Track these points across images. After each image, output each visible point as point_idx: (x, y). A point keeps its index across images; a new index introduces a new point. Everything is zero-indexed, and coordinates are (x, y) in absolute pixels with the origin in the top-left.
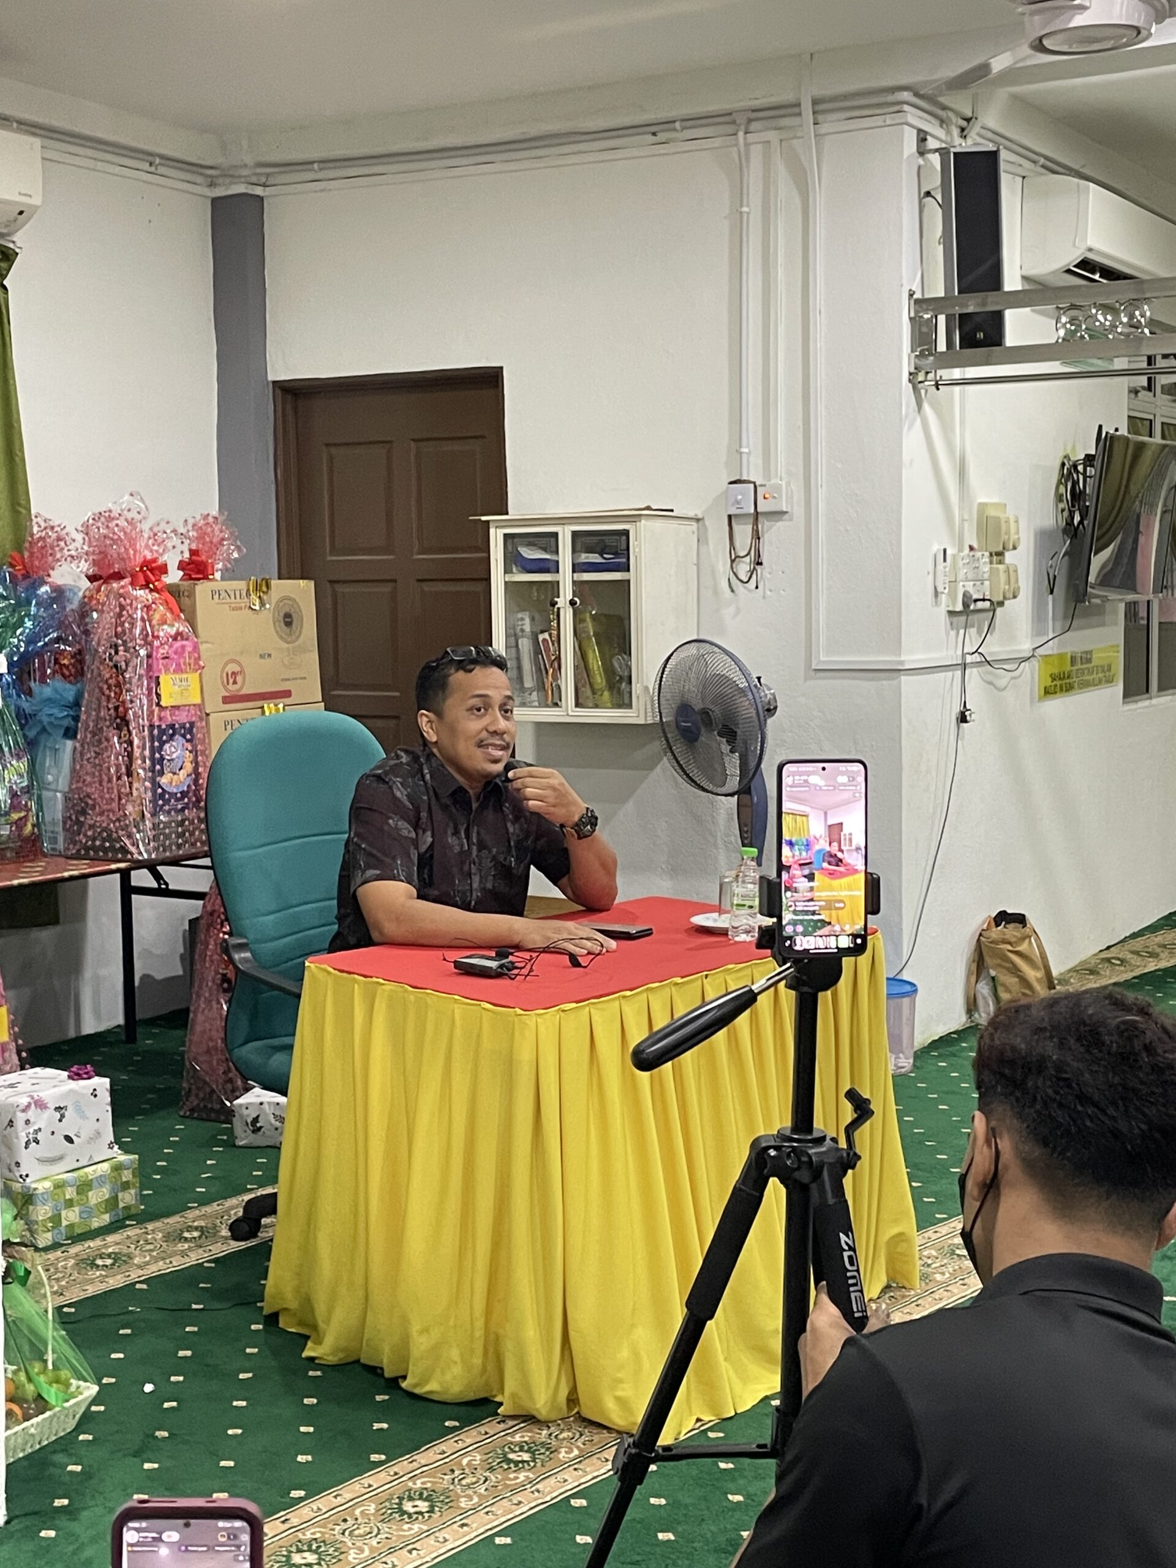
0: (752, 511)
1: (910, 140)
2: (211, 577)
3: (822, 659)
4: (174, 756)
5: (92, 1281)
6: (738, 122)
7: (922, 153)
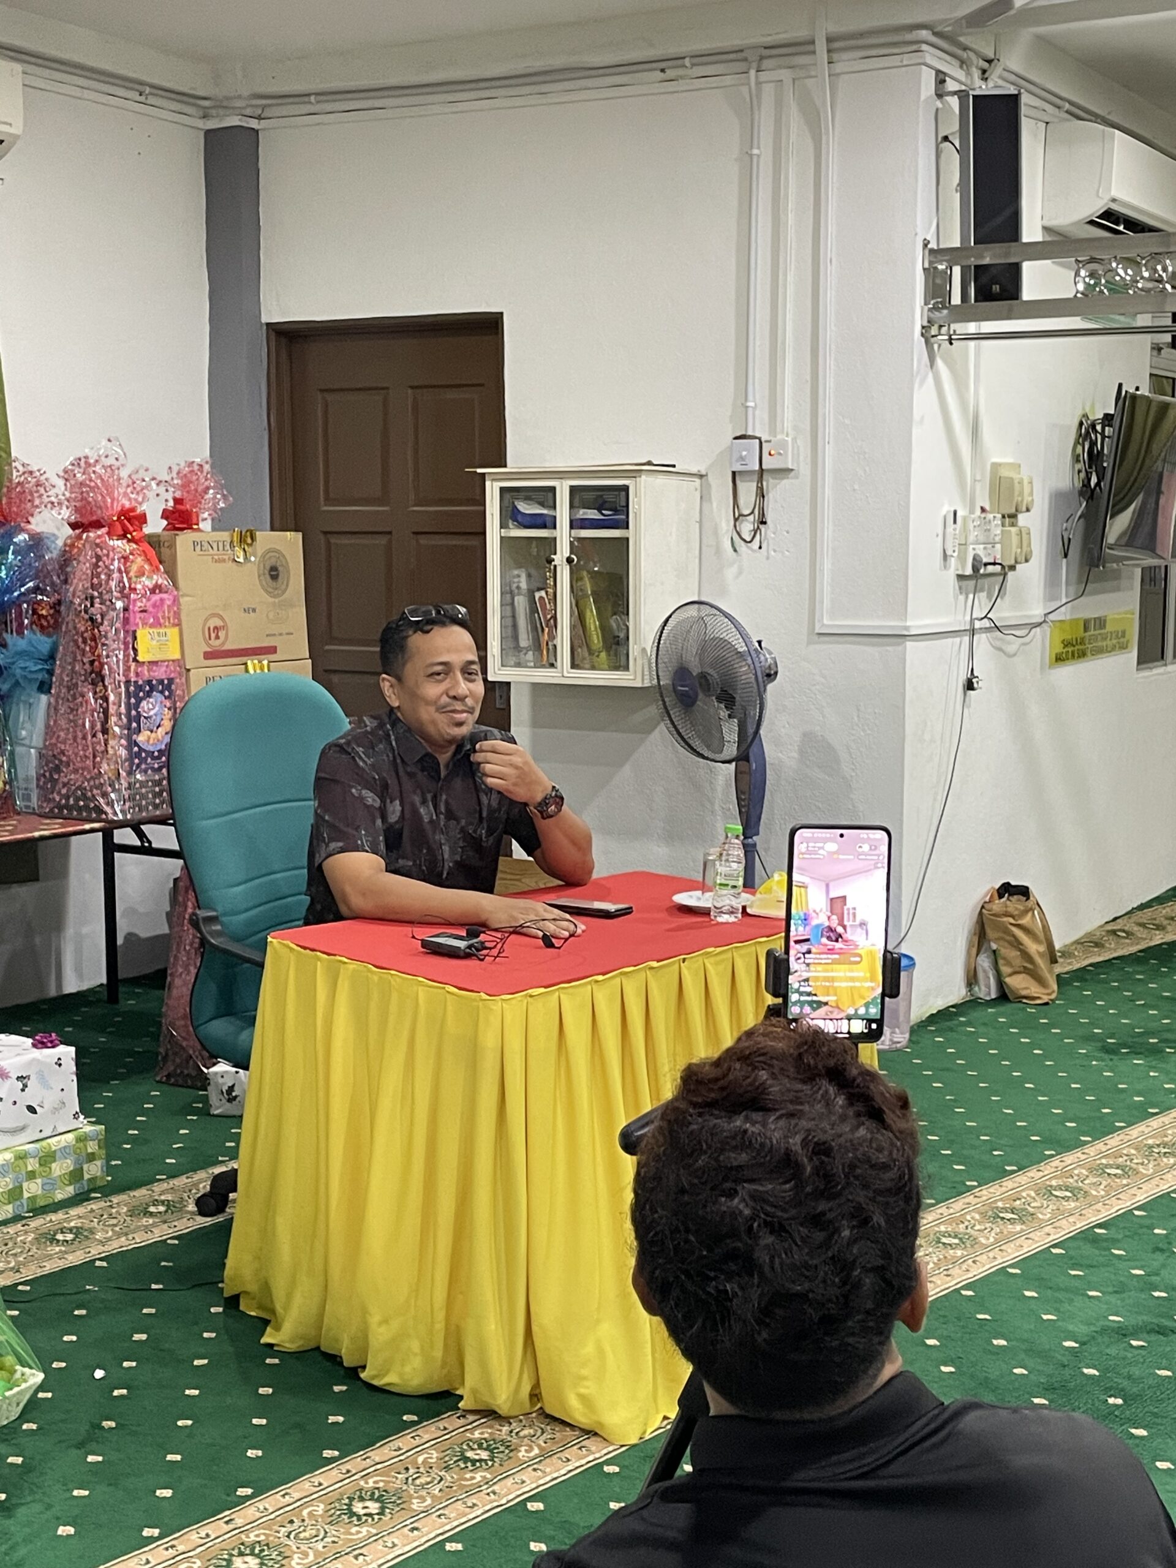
0: (757, 467)
1: (928, 80)
2: (195, 527)
3: (825, 622)
4: (152, 713)
5: (50, 1257)
6: (750, 59)
7: (940, 95)
